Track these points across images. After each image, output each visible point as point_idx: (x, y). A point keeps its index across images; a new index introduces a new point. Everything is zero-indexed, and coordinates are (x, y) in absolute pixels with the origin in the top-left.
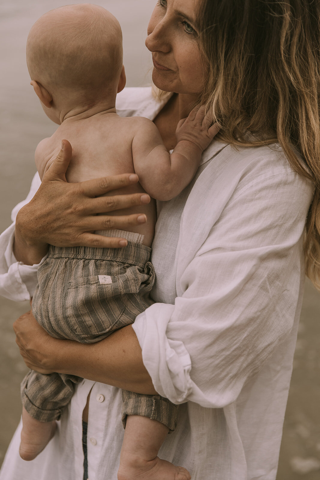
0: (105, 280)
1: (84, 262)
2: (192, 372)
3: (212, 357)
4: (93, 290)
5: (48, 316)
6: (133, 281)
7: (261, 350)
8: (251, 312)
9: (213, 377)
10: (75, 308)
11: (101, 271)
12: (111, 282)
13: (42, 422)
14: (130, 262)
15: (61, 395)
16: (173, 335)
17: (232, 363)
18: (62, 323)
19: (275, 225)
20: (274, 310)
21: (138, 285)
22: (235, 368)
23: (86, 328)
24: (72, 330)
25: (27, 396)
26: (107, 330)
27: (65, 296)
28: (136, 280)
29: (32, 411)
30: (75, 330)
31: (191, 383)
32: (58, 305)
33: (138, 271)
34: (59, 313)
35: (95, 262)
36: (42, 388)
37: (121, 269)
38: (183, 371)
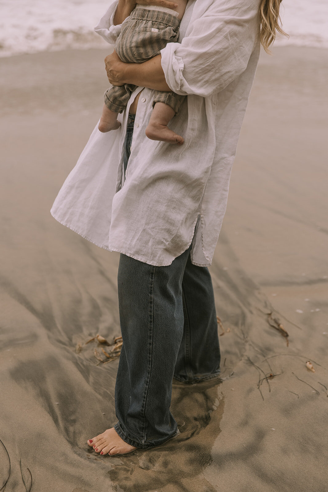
0: (155, 31)
1: (146, 21)
2: (184, 72)
3: (195, 67)
4: (148, 35)
5: (123, 48)
6: (168, 33)
7: (223, 73)
8: (218, 48)
9: (195, 78)
10: (137, 42)
11: (154, 27)
12: (157, 31)
13: (112, 111)
14: (170, 25)
15: (123, 97)
16: (178, 54)
17: (206, 73)
18: (129, 51)
19: (237, 7)
20: (233, 53)
21: (170, 36)
22: (207, 77)
23: (140, 55)
24: (133, 55)
25: (107, 96)
26: (150, 57)
27: (133, 36)
28: (170, 33)
29: (108, 104)
30: (134, 55)
31: (182, 77)
32: (128, 42)
33: (172, 29)
34: (128, 45)
35: (152, 22)
36: (115, 92)
37: (164, 27)
38: (179, 70)
